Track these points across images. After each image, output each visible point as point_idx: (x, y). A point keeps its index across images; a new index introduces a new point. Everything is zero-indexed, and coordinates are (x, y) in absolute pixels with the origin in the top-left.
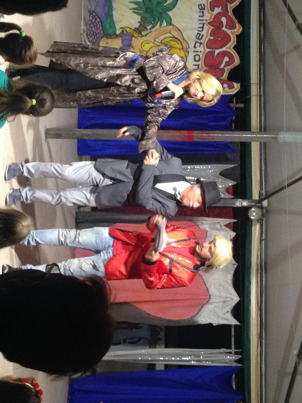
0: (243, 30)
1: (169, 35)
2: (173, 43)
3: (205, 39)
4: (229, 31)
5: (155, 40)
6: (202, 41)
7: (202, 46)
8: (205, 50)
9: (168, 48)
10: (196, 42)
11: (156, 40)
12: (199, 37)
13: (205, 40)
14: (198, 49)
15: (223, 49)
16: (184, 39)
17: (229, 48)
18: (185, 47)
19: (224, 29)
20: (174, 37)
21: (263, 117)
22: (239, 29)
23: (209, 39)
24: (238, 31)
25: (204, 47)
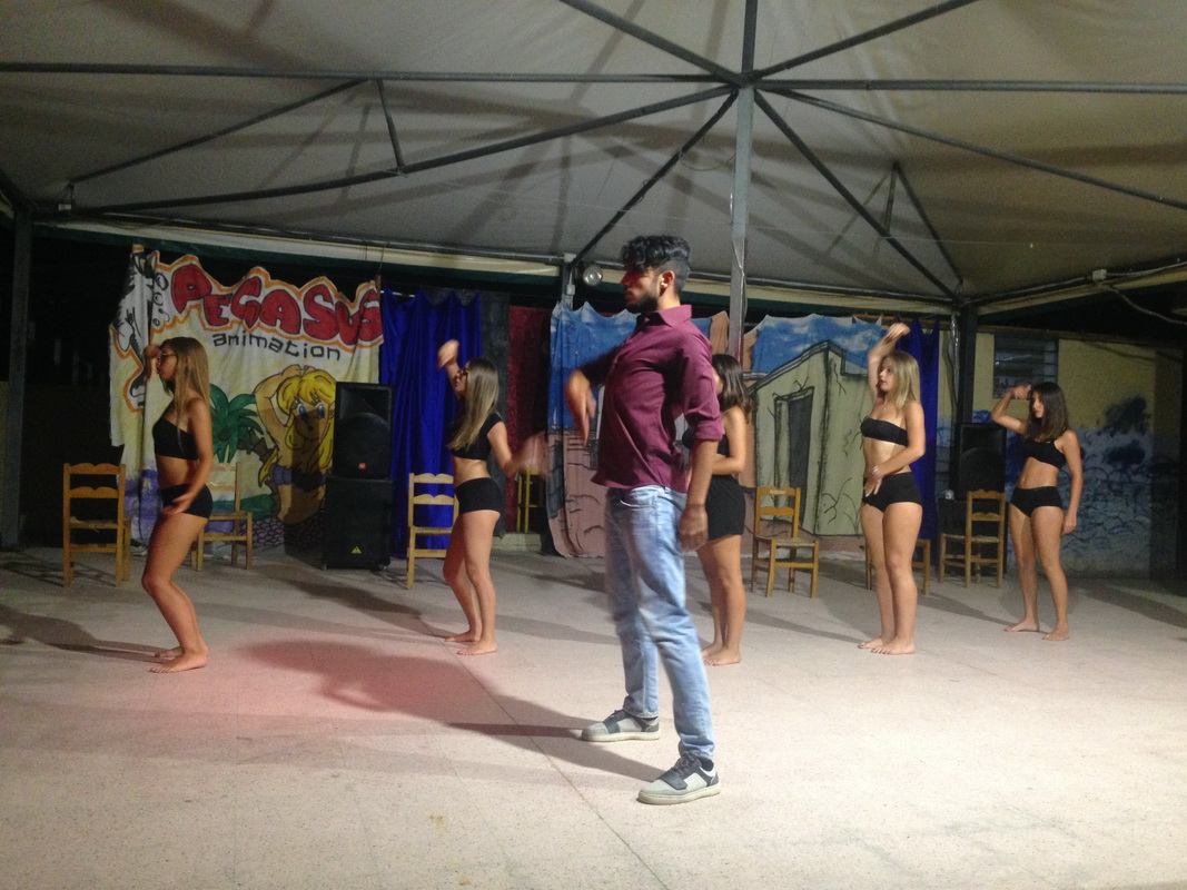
0: (262, 265)
1: (274, 400)
2: (290, 393)
3: (281, 335)
4: (265, 292)
5: (285, 426)
6: (285, 341)
7: (293, 342)
8: (303, 337)
9: (299, 402)
10: (287, 351)
11: (284, 423)
12: (276, 346)
13: (283, 337)
14: (301, 349)
15: (301, 304)
16: (282, 374)
17: (299, 294)
18: (297, 373)
19: (260, 300)
20: (277, 391)
21: (428, 246)
22: (260, 273)
23: (281, 327)
24: (265, 275)
25: (298, 339)
